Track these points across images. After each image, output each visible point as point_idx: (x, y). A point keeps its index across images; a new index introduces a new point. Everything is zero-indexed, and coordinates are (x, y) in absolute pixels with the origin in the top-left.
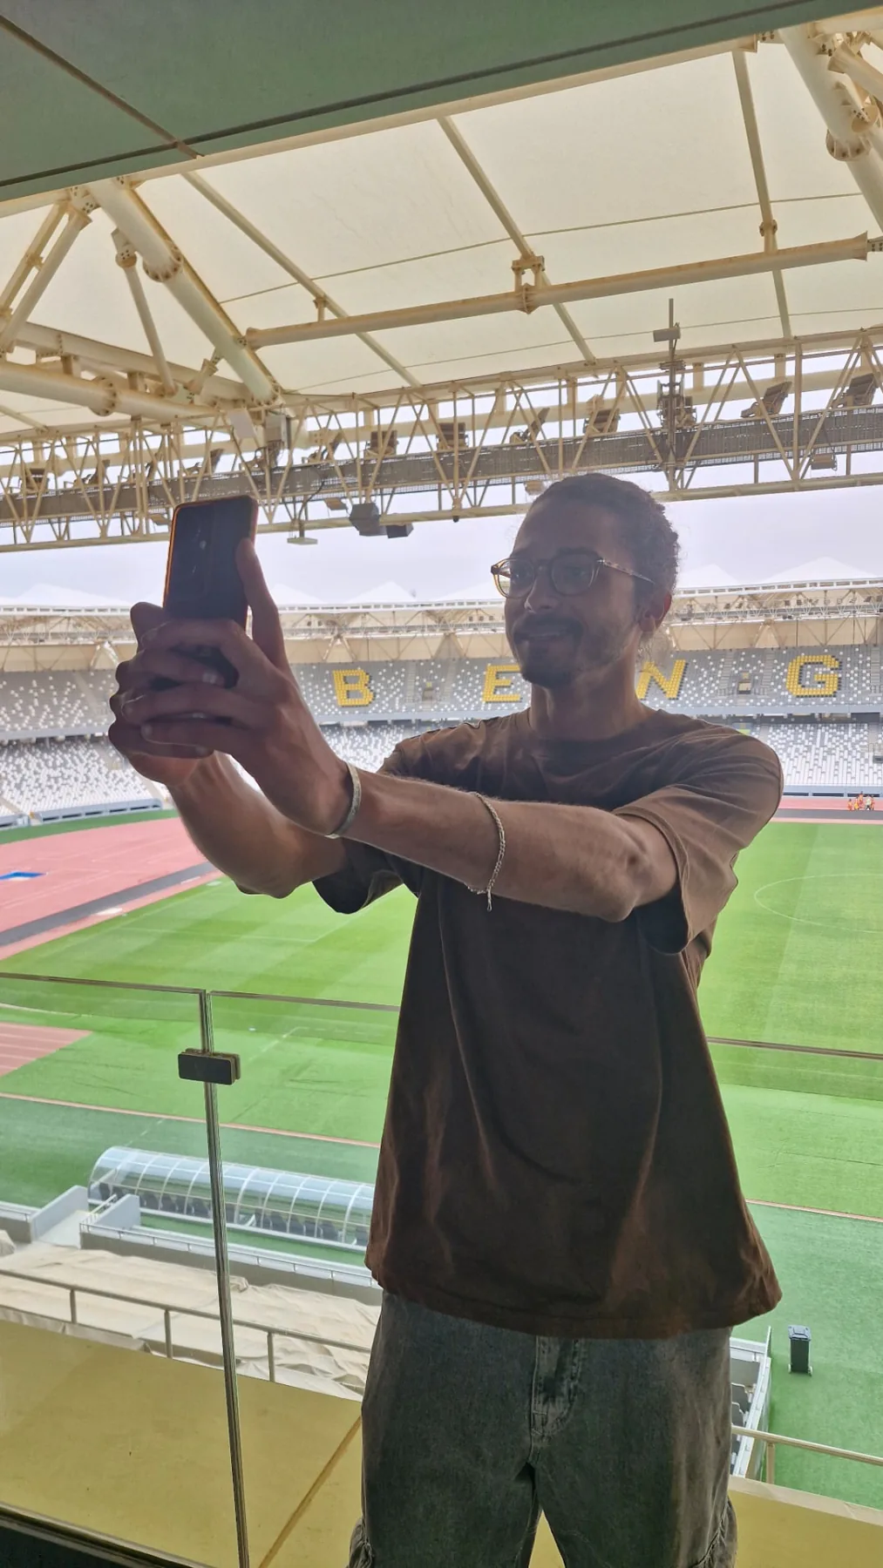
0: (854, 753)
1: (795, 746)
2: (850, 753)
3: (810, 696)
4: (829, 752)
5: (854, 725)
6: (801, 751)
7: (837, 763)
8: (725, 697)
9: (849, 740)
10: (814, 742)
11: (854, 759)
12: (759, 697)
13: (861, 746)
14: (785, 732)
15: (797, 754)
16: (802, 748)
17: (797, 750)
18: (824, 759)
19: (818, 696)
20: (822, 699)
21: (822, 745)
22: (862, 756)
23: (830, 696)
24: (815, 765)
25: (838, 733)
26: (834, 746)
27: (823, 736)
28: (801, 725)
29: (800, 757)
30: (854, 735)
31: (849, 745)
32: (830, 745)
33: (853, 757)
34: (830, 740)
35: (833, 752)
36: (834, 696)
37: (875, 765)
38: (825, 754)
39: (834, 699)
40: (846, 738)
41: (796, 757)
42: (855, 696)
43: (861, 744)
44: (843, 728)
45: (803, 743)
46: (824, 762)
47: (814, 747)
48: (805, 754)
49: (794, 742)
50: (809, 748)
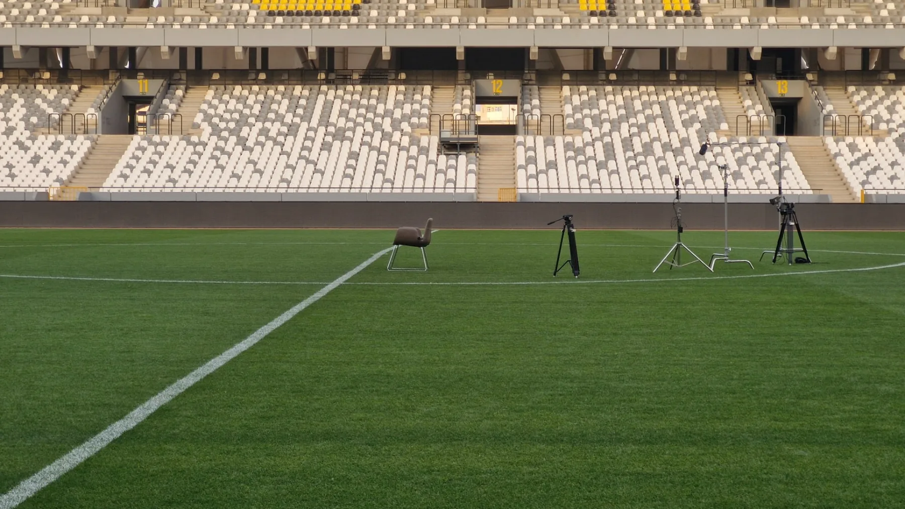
0: (396, 136)
1: (259, 125)
2: (386, 136)
3: (299, 14)
4: (340, 135)
5: (402, 88)
6: (273, 134)
7: (354, 156)
8: (98, 11)
9: (388, 113)
10: (307, 117)
11: (395, 149)
12: (178, 11)
13: (412, 125)
14: (240, 99)
15: (262, 139)
16: (274, 129)
17: (264, 132)
18: (326, 147)
19: (318, 14)
20: (326, 20)
21: (325, 121)
22: (414, 141)
23: (345, 14)
24: (301, 157)
25: (364, 102)
26: (351, 124)
27: (328, 107)
28: (281, 88)
29: (270, 144)
30: (398, 104)
31: (387, 122)
32: (342, 122)
33: (392, 144)
34: (343, 113)
35: (349, 134)
36: (354, 14)
37: (443, 158)
38: (329, 139)
39: (354, 20)
40: (381, 109)
41: (257, 143)
42: (402, 13)
43: (415, 120)
44: (375, 92)
45: (280, 118)
46: (325, 153)
47: (305, 125)
48: (281, 139)
49: (262, 117)
50: (293, 130)
